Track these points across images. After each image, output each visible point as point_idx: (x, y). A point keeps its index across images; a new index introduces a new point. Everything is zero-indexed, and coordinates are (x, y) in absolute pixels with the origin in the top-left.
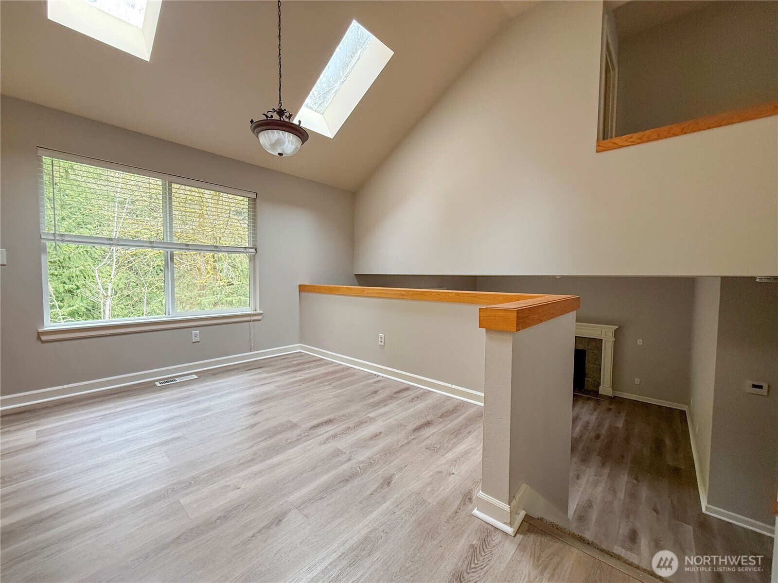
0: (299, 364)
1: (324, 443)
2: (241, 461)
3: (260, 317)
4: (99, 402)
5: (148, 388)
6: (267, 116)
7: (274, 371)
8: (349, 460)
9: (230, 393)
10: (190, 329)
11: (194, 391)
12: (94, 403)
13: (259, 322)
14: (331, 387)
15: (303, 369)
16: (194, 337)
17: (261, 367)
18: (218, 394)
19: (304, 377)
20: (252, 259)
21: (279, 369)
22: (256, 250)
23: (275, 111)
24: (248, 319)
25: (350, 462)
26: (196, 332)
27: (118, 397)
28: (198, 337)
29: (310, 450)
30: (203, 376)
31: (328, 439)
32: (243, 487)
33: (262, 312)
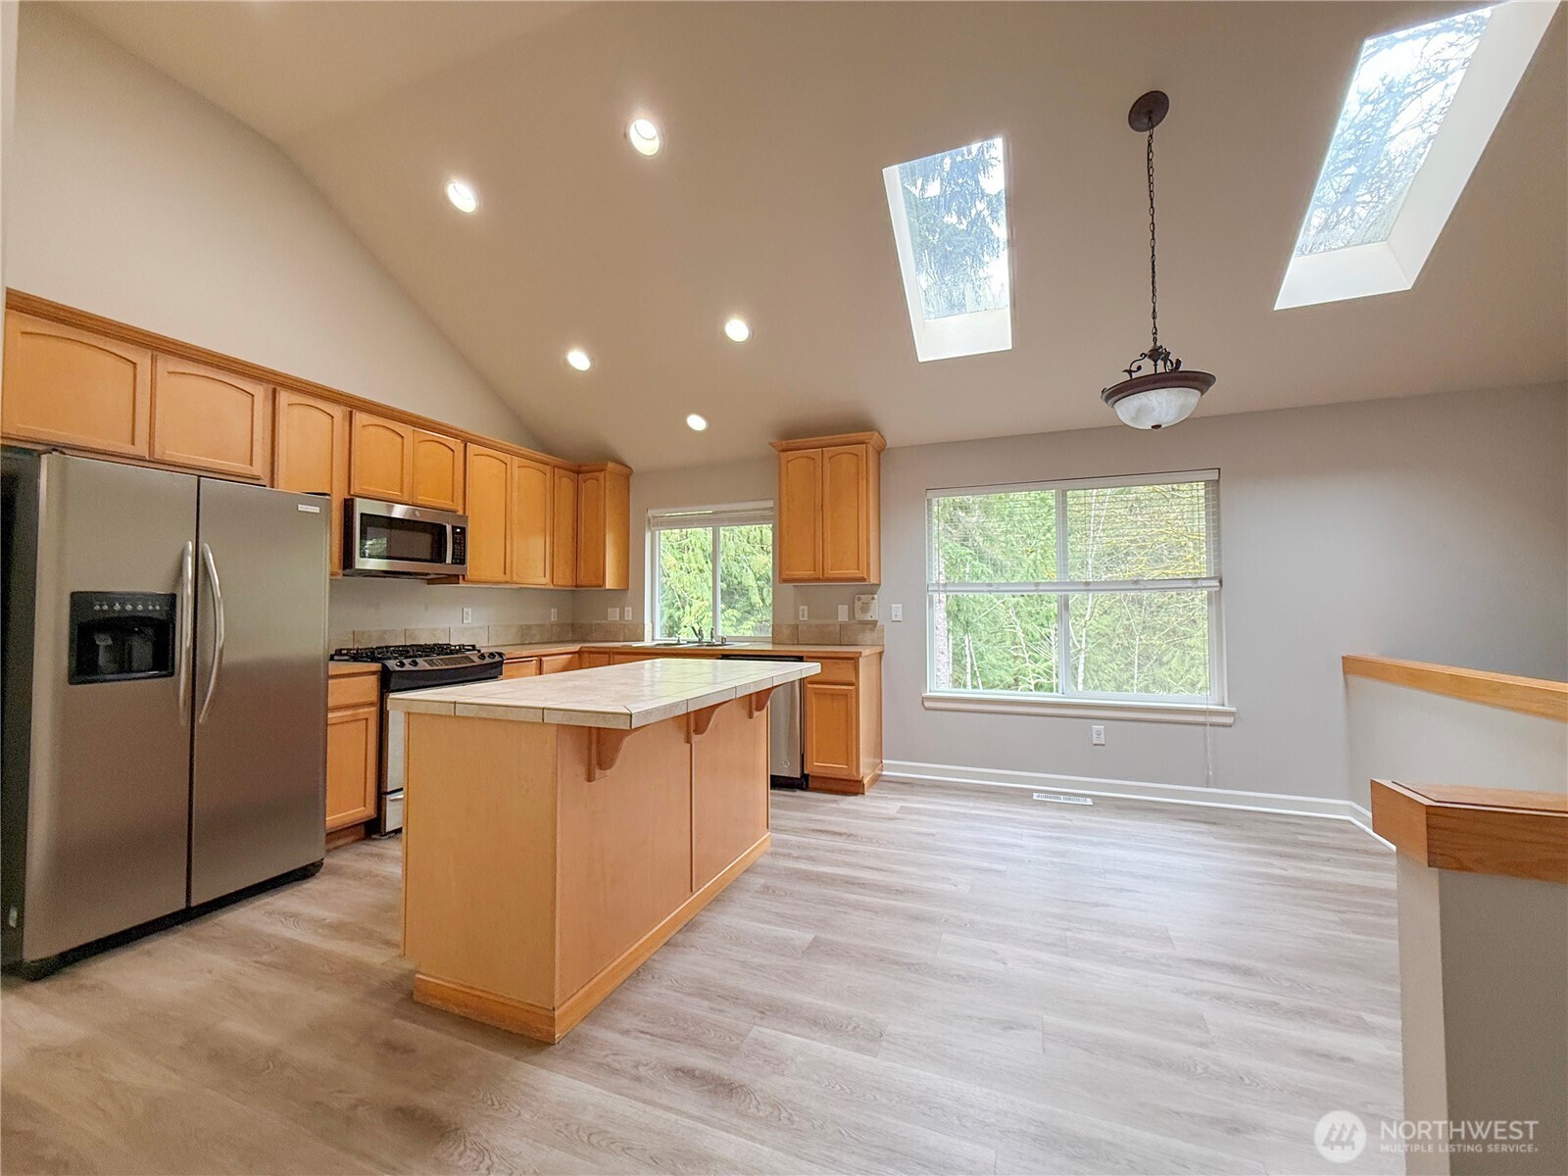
0: (1311, 845)
1: (1185, 994)
2: (1036, 938)
3: (1229, 720)
4: (964, 796)
5: (1023, 796)
6: (1130, 372)
7: (1233, 840)
8: (1202, 1045)
9: (1114, 844)
10: (1089, 721)
11: (1069, 822)
12: (959, 795)
13: (1227, 729)
14: (1338, 919)
15: (1309, 859)
16: (1095, 736)
17: (1215, 824)
18: (1095, 839)
19: (1291, 873)
20: (1214, 599)
21: (1249, 839)
22: (1221, 582)
23: (1146, 355)
24: (1201, 719)
25: (1199, 1049)
26: (1098, 727)
27: (983, 798)
28: (1102, 736)
29: (1147, 986)
30: (1101, 804)
31: (1204, 993)
32: (1010, 965)
33: (1234, 709)
